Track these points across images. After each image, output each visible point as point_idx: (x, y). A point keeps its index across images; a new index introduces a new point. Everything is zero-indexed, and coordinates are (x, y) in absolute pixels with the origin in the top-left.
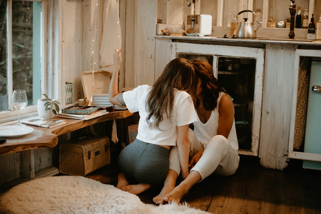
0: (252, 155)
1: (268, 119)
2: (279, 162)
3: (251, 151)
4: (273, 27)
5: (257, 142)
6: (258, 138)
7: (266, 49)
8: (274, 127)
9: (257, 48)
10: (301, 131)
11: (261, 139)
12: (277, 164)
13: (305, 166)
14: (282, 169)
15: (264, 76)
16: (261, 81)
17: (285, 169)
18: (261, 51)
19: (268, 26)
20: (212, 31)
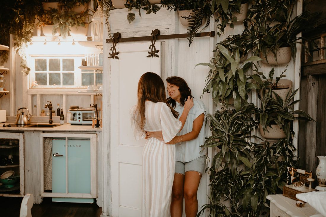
0: (21, 196)
1: (28, 174)
2: (37, 199)
3: (20, 194)
4: (43, 116)
5: (23, 188)
6: (24, 186)
7: (25, 134)
8: (32, 179)
9: (19, 133)
10: (49, 180)
11: (26, 186)
12: (36, 201)
13: (53, 200)
14: (39, 204)
15: (24, 149)
16: (23, 152)
17: (41, 203)
18: (21, 134)
19: (41, 115)
20: (7, 119)
